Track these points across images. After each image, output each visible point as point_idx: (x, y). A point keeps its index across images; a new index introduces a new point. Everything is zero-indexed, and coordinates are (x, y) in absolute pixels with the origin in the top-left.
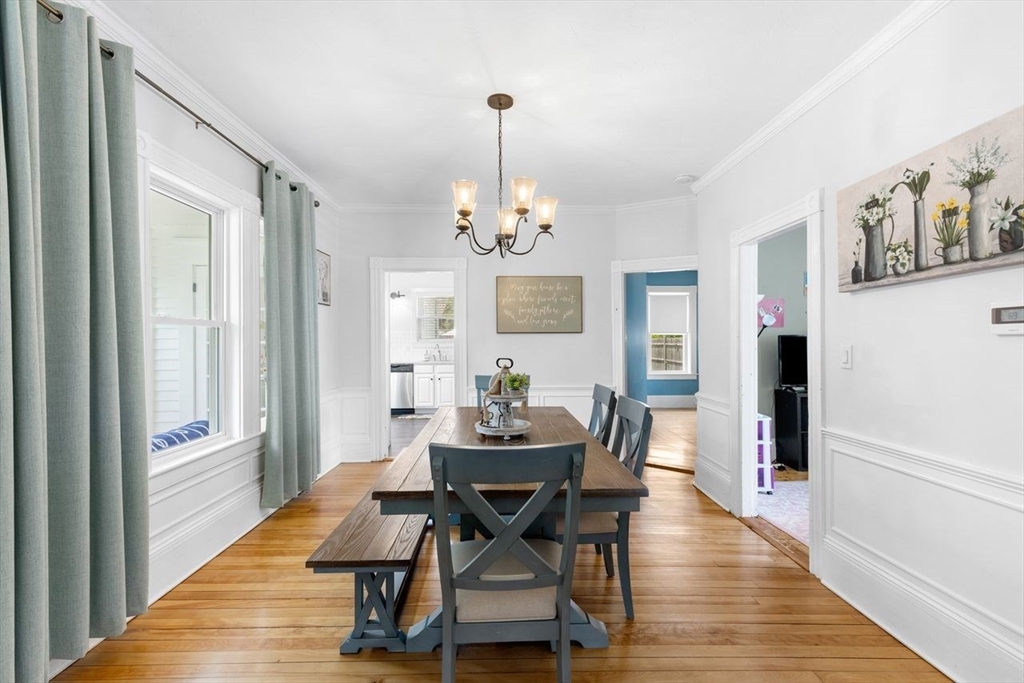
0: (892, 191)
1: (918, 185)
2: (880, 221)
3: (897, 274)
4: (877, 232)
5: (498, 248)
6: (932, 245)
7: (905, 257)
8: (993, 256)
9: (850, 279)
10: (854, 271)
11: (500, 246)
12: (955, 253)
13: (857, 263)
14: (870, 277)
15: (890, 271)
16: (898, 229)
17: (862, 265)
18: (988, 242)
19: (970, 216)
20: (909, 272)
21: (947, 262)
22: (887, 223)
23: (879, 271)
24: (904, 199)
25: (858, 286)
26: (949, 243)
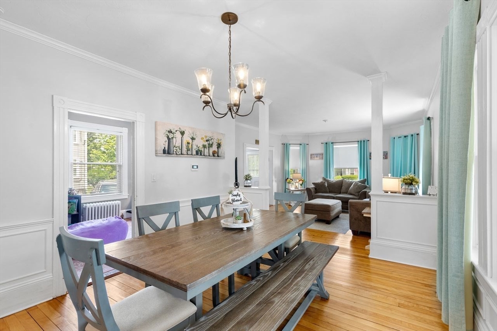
0: (176, 131)
1: (183, 133)
2: (172, 138)
3: (177, 154)
4: (171, 140)
5: (229, 113)
6: (184, 149)
7: (178, 150)
8: (195, 155)
9: (162, 152)
10: (164, 150)
11: (231, 111)
12: (189, 152)
13: (165, 148)
14: (169, 153)
15: (175, 153)
16: (177, 142)
17: (166, 149)
18: (194, 153)
19: (192, 145)
20: (179, 154)
21: (187, 154)
22: (174, 139)
23: (172, 152)
24: (178, 135)
25: (165, 155)
26: (188, 150)
